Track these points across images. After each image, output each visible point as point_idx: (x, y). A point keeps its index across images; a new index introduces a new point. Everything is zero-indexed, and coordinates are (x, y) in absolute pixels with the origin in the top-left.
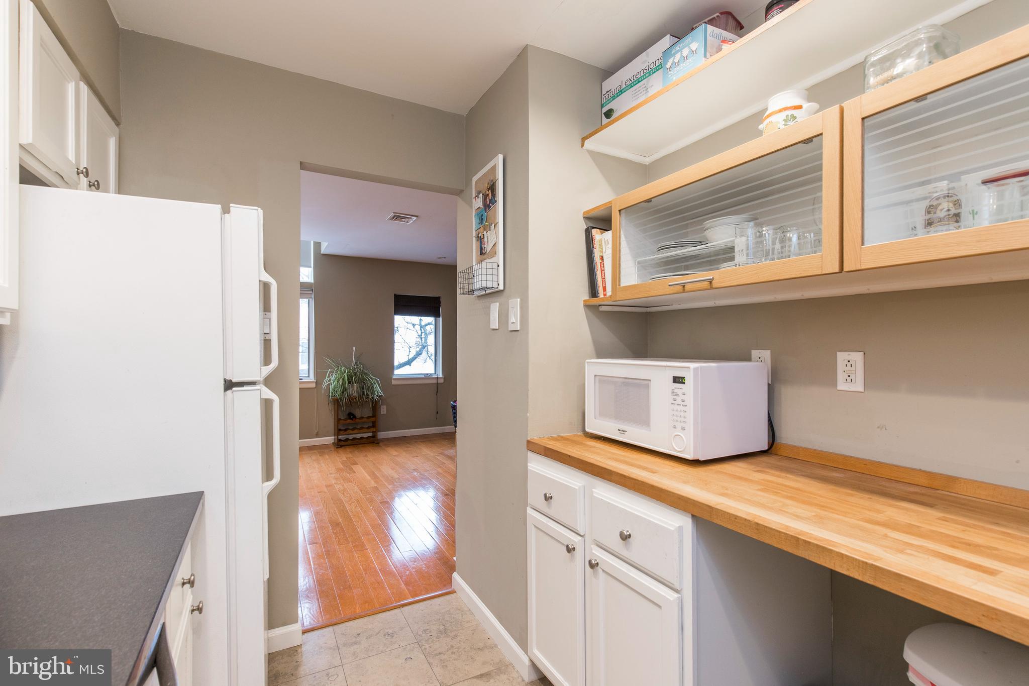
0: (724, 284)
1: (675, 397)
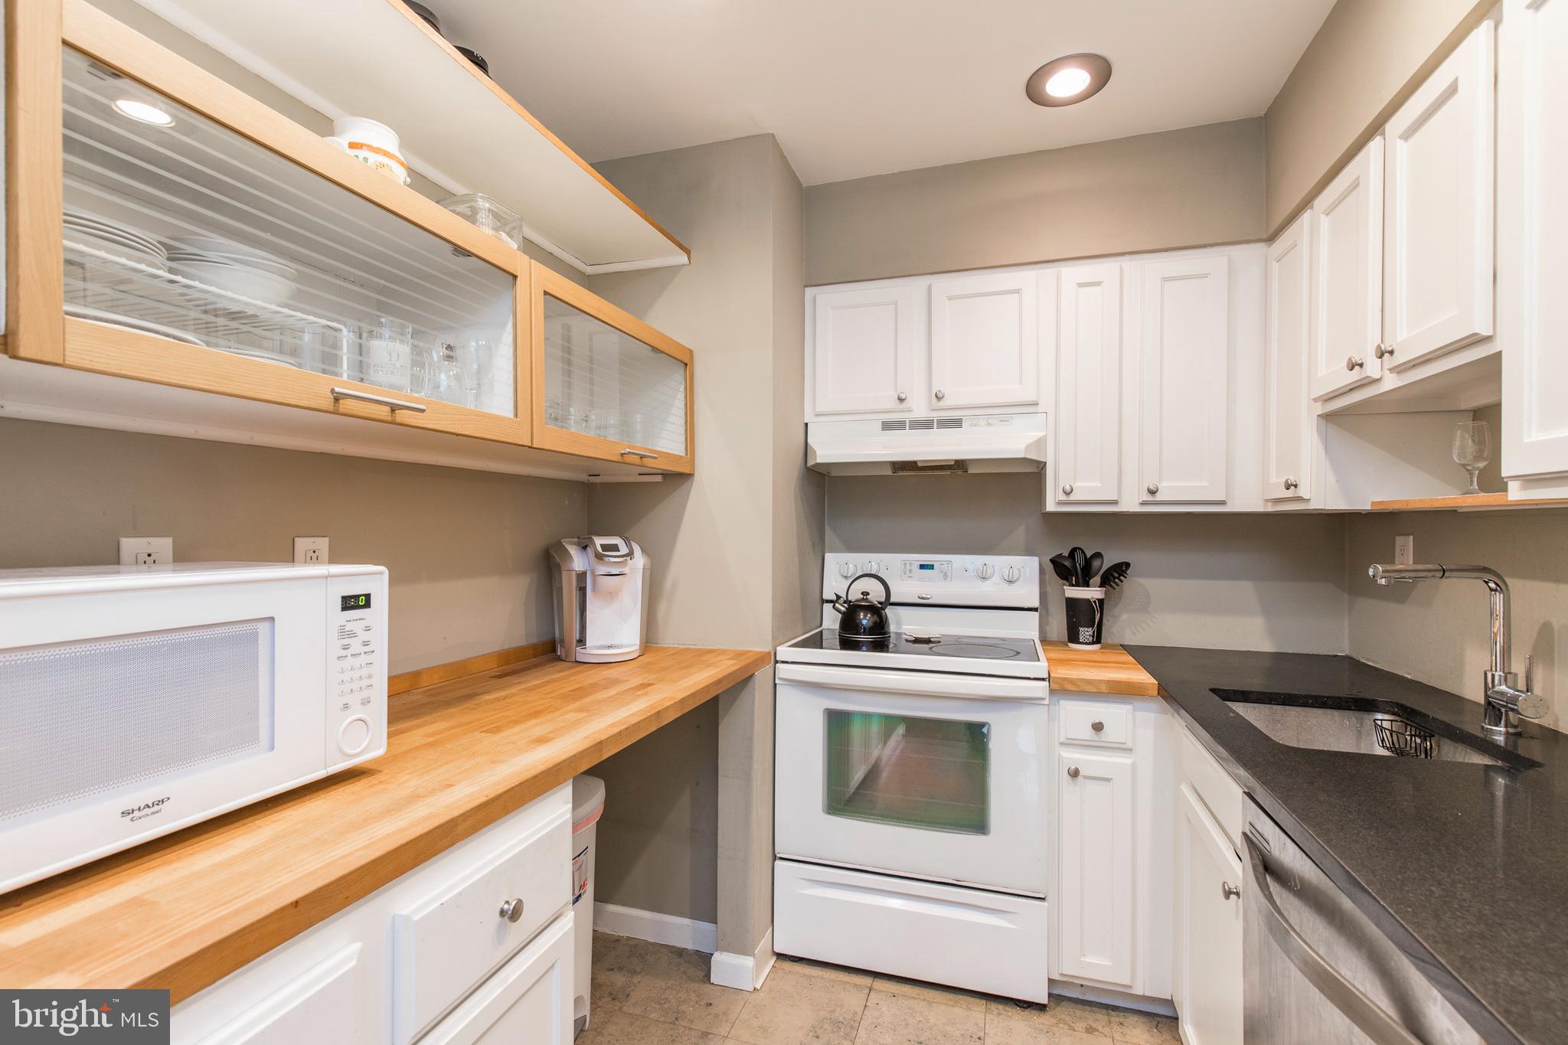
0: (415, 421)
1: (346, 641)
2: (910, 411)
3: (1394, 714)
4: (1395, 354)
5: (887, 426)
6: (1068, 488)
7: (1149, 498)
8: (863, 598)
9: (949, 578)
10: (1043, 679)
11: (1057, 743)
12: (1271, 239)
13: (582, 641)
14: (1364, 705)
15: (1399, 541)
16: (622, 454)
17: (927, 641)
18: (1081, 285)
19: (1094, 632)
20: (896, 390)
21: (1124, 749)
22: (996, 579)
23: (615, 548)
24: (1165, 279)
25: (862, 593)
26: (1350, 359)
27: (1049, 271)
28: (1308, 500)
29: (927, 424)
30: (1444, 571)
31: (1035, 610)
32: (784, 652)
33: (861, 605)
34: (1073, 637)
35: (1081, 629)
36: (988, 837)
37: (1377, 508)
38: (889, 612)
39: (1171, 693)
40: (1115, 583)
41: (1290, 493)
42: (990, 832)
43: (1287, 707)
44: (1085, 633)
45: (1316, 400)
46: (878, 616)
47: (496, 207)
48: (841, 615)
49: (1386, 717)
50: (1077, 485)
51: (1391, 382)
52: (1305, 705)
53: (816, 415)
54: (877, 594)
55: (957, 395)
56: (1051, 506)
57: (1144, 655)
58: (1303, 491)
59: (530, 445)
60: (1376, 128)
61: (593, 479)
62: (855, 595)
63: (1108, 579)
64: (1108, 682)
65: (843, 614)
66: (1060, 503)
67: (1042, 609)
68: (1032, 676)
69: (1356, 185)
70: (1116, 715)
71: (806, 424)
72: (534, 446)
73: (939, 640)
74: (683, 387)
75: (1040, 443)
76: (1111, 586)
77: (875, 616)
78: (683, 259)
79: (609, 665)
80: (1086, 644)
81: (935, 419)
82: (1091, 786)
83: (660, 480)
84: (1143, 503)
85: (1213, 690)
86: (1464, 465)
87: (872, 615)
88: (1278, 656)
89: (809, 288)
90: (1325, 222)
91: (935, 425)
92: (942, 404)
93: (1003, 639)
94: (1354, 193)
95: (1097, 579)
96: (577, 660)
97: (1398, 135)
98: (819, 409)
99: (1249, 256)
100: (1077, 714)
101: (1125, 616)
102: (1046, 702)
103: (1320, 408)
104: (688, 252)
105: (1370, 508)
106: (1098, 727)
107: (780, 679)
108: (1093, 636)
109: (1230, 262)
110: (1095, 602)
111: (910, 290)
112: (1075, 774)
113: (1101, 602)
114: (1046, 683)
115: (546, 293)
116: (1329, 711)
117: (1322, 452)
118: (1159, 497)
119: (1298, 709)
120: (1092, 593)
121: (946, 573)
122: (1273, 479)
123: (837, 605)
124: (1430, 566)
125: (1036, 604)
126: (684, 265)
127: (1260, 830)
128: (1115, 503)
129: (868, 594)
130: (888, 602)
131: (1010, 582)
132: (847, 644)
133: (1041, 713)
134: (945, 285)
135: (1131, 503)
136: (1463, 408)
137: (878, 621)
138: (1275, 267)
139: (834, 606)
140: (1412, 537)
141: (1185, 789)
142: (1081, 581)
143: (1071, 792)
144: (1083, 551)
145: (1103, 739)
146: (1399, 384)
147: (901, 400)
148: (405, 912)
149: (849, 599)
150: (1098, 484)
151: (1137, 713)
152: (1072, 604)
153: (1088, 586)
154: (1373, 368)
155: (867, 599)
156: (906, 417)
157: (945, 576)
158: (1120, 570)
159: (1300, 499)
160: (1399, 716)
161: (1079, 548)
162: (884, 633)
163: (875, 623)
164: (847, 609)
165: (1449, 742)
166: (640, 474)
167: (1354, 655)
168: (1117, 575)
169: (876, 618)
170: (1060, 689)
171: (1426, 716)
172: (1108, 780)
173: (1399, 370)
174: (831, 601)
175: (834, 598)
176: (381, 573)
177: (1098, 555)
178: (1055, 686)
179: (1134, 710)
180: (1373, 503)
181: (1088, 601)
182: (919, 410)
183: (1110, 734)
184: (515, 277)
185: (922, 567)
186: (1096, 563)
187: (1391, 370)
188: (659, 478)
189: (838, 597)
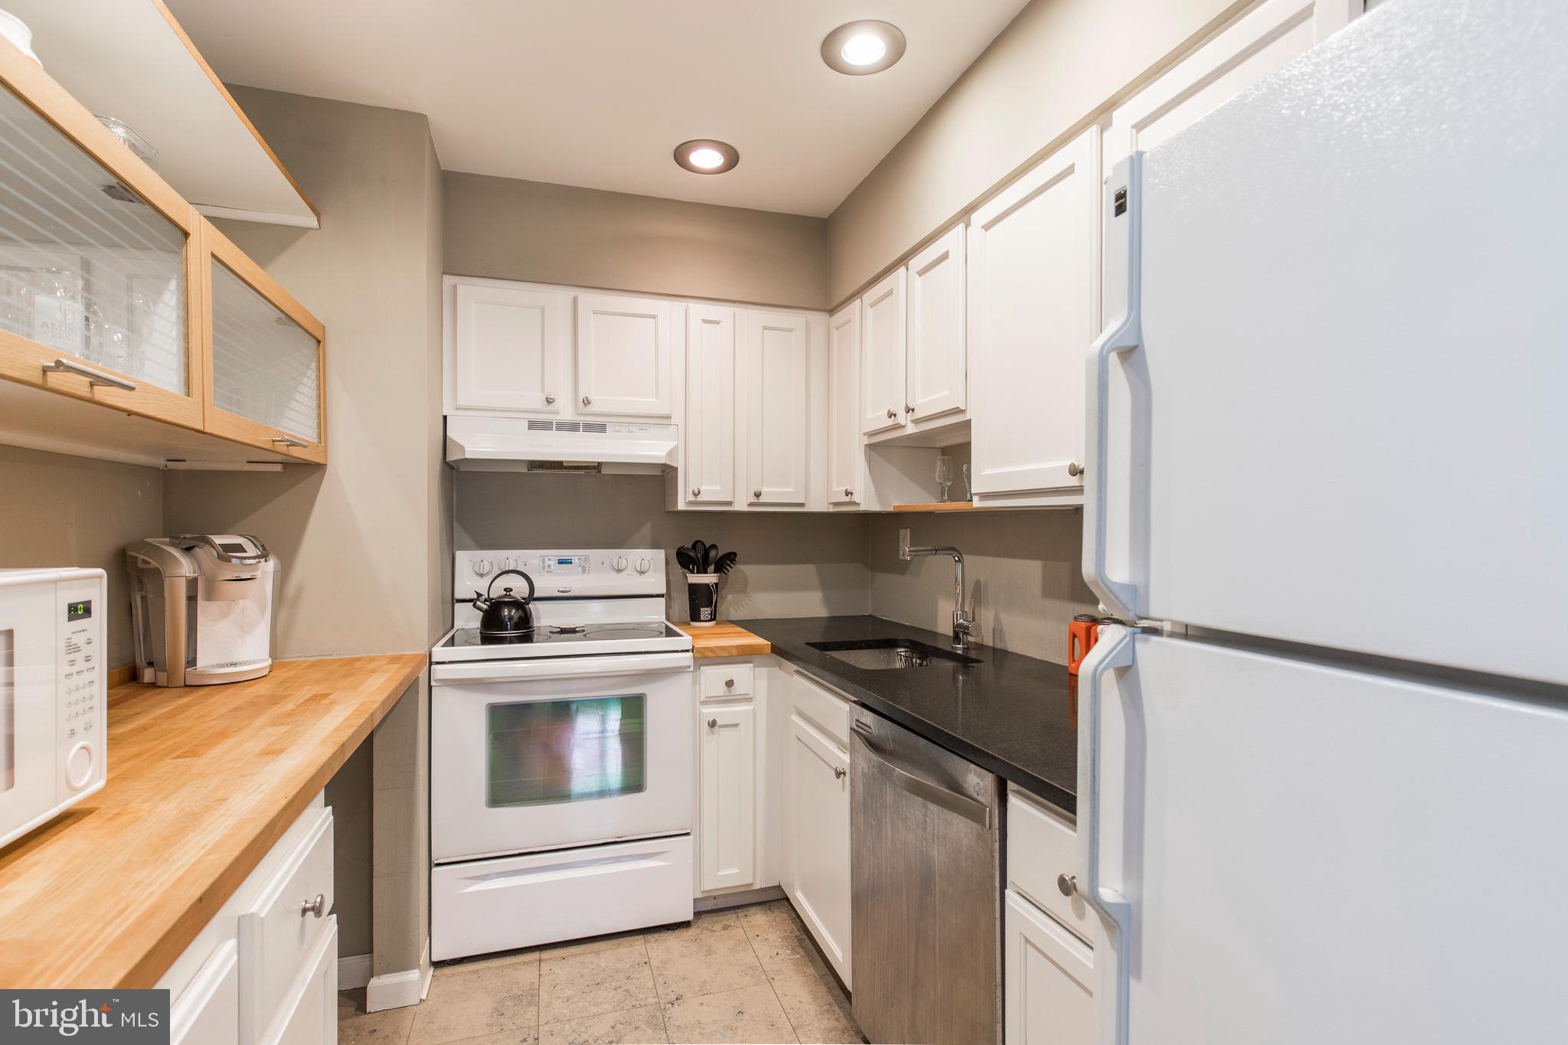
1: (73, 656)
2: (557, 413)
3: (906, 648)
4: (915, 411)
5: (533, 425)
6: (696, 491)
7: (754, 500)
8: (506, 595)
9: (587, 571)
10: (687, 651)
11: (698, 703)
12: (832, 311)
13: (192, 662)
14: (890, 644)
15: (902, 532)
16: (274, 441)
17: (573, 631)
18: (705, 321)
19: (712, 611)
20: (543, 391)
21: (747, 699)
22: (630, 570)
23: (239, 548)
24: (765, 328)
25: (505, 590)
26: (889, 410)
27: (679, 306)
28: (859, 504)
29: (573, 427)
30: (936, 550)
31: (662, 596)
32: (440, 652)
33: (505, 602)
34: (695, 617)
35: (702, 609)
36: (646, 792)
37: (897, 510)
38: (533, 606)
39: (780, 651)
40: (727, 569)
41: (847, 499)
42: (646, 788)
43: (851, 651)
44: (705, 612)
45: (865, 434)
46: (522, 610)
47: (133, 138)
48: (482, 613)
49: (902, 650)
50: (703, 488)
51: (911, 429)
52: (860, 648)
53: (456, 408)
54: (520, 588)
55: (602, 403)
56: (681, 506)
57: (751, 625)
58: (856, 498)
59: (202, 429)
60: (903, 260)
61: (172, 465)
62: (497, 592)
63: (722, 566)
64: (737, 647)
65: (485, 612)
66: (691, 503)
67: (668, 596)
68: (680, 649)
69: (890, 293)
70: (742, 673)
71: (445, 418)
72: (207, 430)
73: (583, 629)
74: (313, 365)
75: (671, 453)
76: (724, 573)
77: (520, 611)
78: (311, 221)
79: (239, 684)
80: (706, 621)
81: (581, 423)
82: (724, 732)
83: (280, 470)
84: (751, 505)
85: (807, 644)
86: (940, 483)
87: (517, 610)
88: (831, 619)
89: (447, 276)
90: (870, 312)
91: (581, 428)
92: (589, 409)
93: (638, 624)
94: (888, 299)
95: (712, 568)
96: (187, 684)
97: (917, 271)
98: (461, 402)
99: (817, 318)
100: (714, 676)
101: (730, 597)
102: (692, 669)
103: (866, 441)
104: (317, 213)
105: (892, 510)
106: (730, 684)
107: (436, 680)
108: (711, 615)
109: (807, 323)
110: (713, 586)
111: (558, 298)
112: (713, 724)
113: (716, 584)
114: (691, 654)
115: (213, 255)
116: (873, 650)
117: (867, 470)
118: (762, 499)
119: (856, 651)
120: (709, 578)
121: (584, 567)
122: (835, 489)
123: (478, 603)
124: (929, 548)
125: (663, 591)
126: (312, 229)
127: (863, 722)
128: (730, 503)
129: (511, 590)
130: (532, 597)
131: (642, 573)
132: (487, 640)
133: (686, 679)
134: (590, 300)
135: (741, 505)
136: (938, 446)
137: (523, 615)
138: (835, 334)
139: (474, 605)
140: (909, 530)
141: (795, 718)
142: (701, 568)
143: (711, 744)
144: (703, 544)
145: (733, 693)
146: (916, 431)
147: (549, 401)
148: (253, 910)
149: (491, 596)
150: (719, 488)
151: (756, 669)
152: (693, 589)
153: (706, 573)
154: (902, 418)
155: (510, 595)
156: (554, 418)
157: (584, 570)
158: (730, 558)
159: (854, 503)
160: (909, 648)
161: (701, 542)
162: (530, 628)
163: (520, 618)
164: (488, 606)
165: (936, 659)
166: (248, 462)
167: (873, 614)
168: (729, 563)
169: (520, 613)
170: (704, 658)
171: (925, 645)
172: (736, 725)
173: (916, 422)
174: (470, 601)
175: (475, 597)
176: (100, 577)
177: (714, 547)
178: (699, 655)
179: (754, 667)
180: (894, 507)
181: (707, 585)
182: (566, 414)
183: (739, 689)
184: (186, 235)
185: (561, 562)
186: (713, 553)
187: (912, 421)
188: (278, 468)
189: (479, 595)
